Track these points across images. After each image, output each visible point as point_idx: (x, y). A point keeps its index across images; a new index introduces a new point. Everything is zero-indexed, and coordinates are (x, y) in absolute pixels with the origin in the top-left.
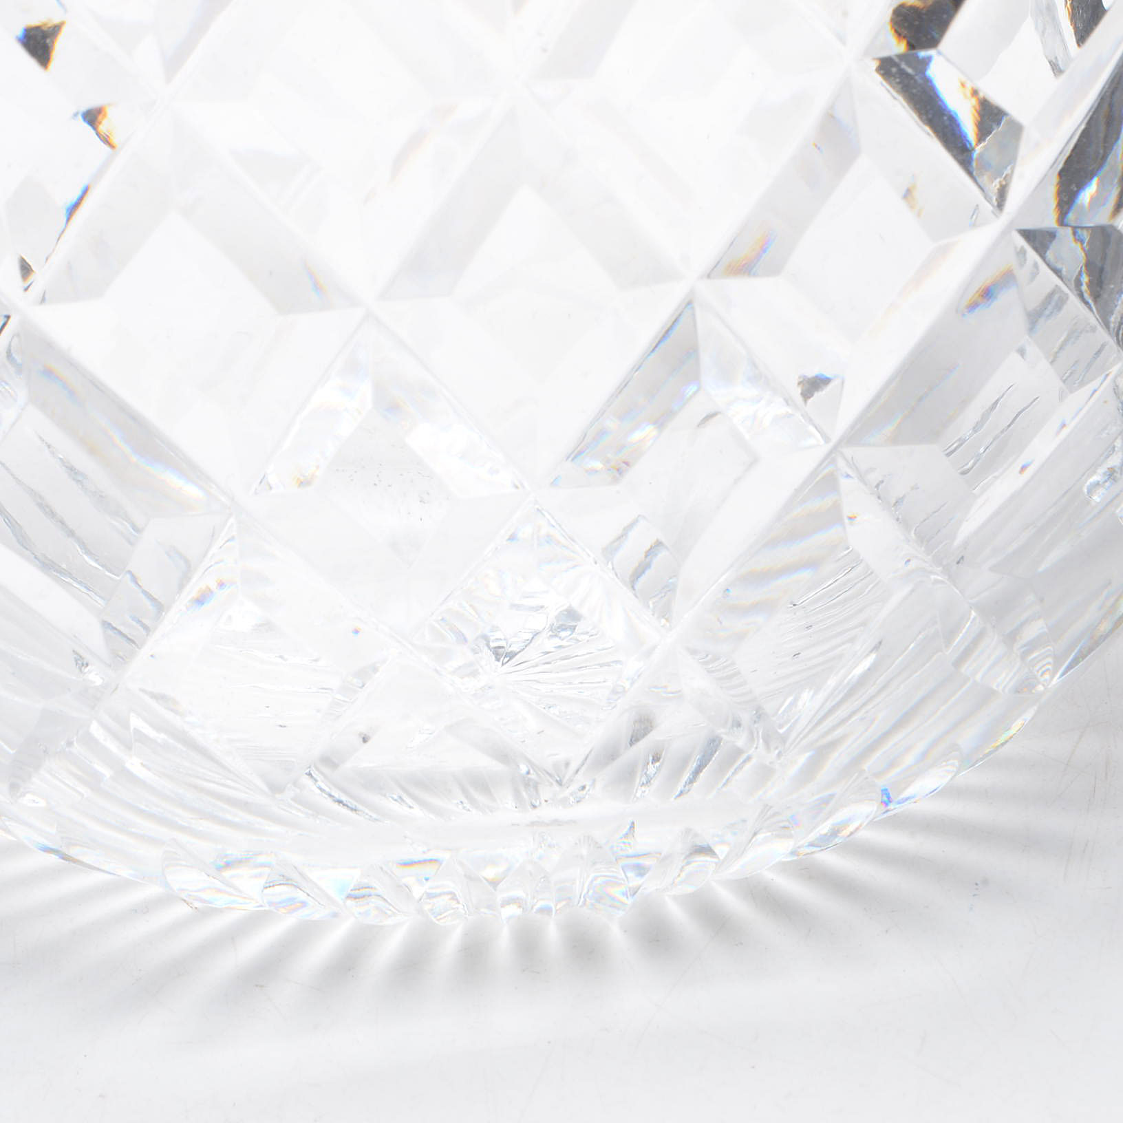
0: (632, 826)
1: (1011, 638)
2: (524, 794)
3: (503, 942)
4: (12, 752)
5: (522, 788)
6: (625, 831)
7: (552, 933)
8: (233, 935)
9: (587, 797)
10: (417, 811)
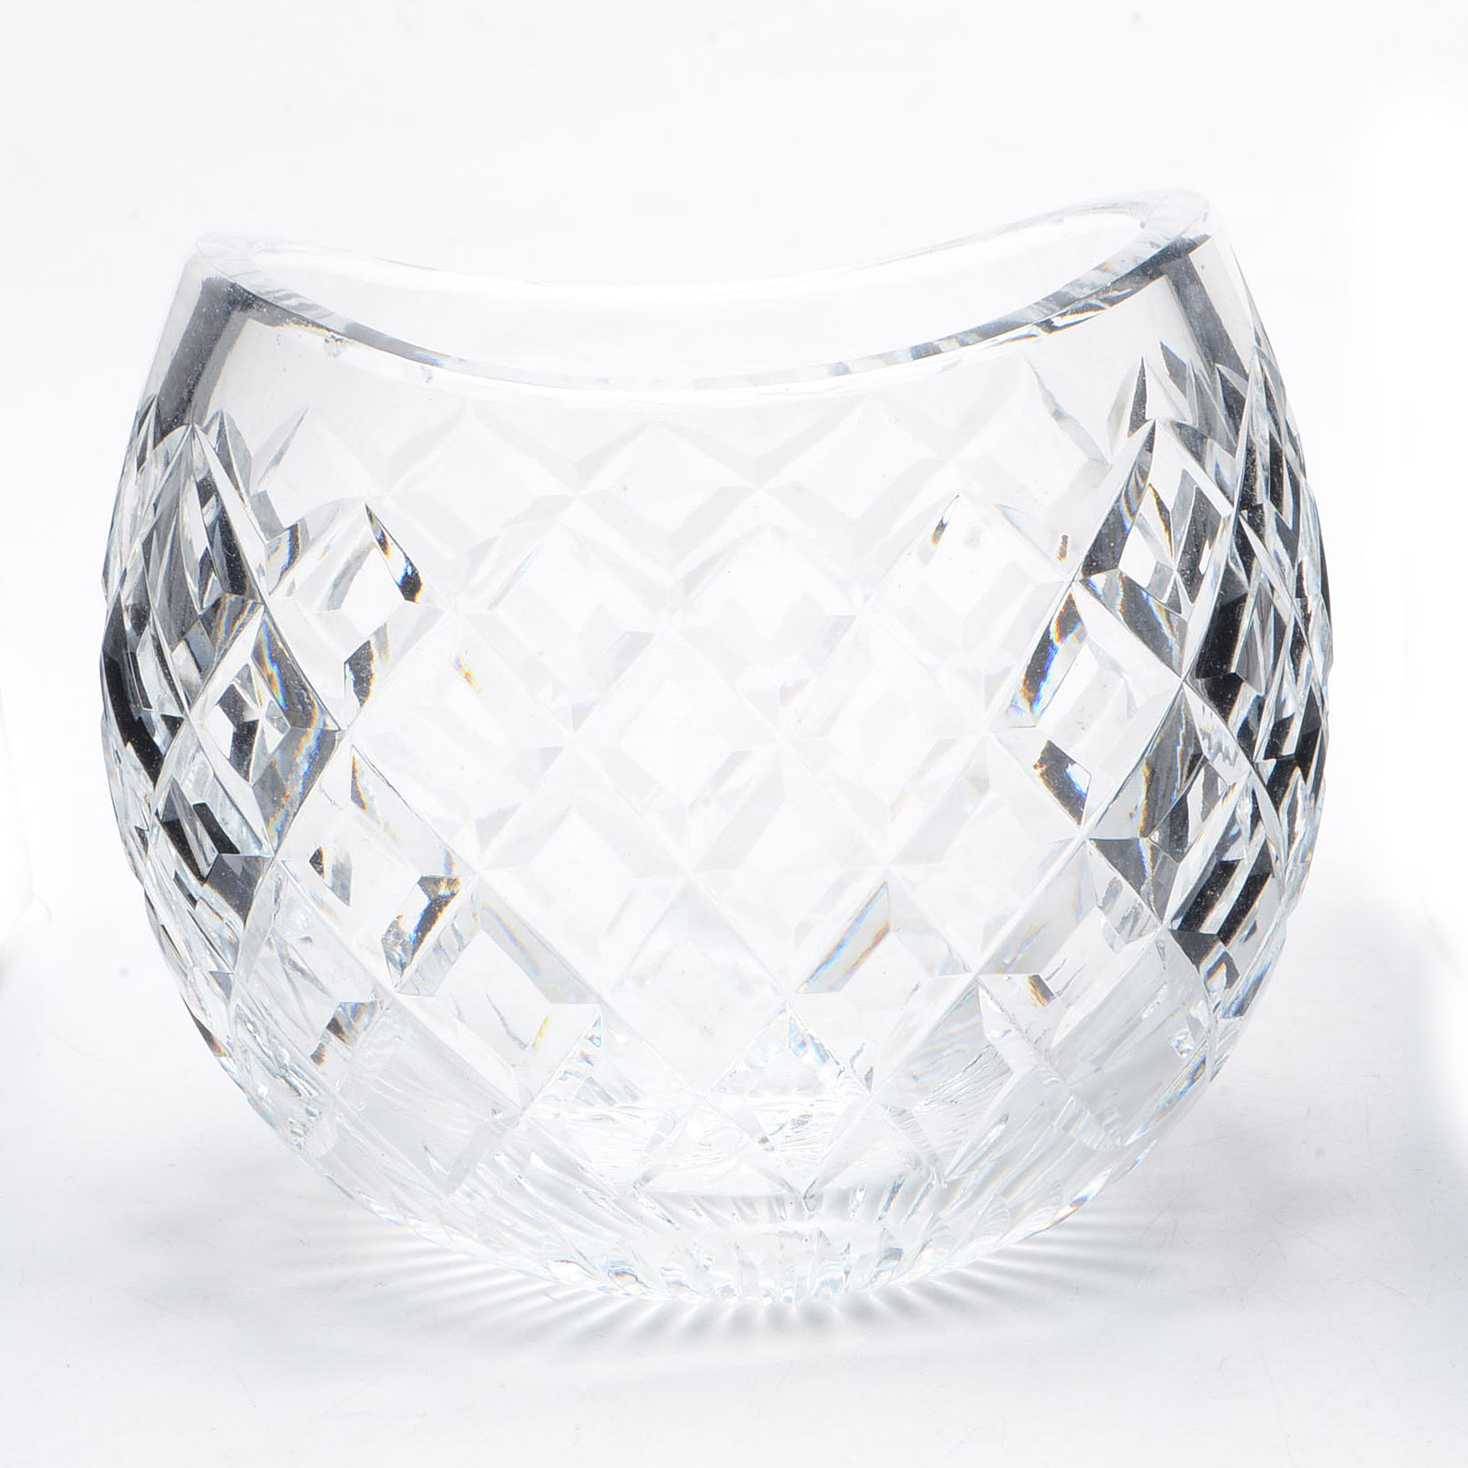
0: (849, 1246)
1: (1101, 1117)
2: (776, 1210)
3: (761, 1315)
4: (447, 1173)
5: (774, 1204)
6: (844, 1249)
7: (794, 1311)
8: (581, 1311)
9: (816, 1216)
10: (705, 1219)
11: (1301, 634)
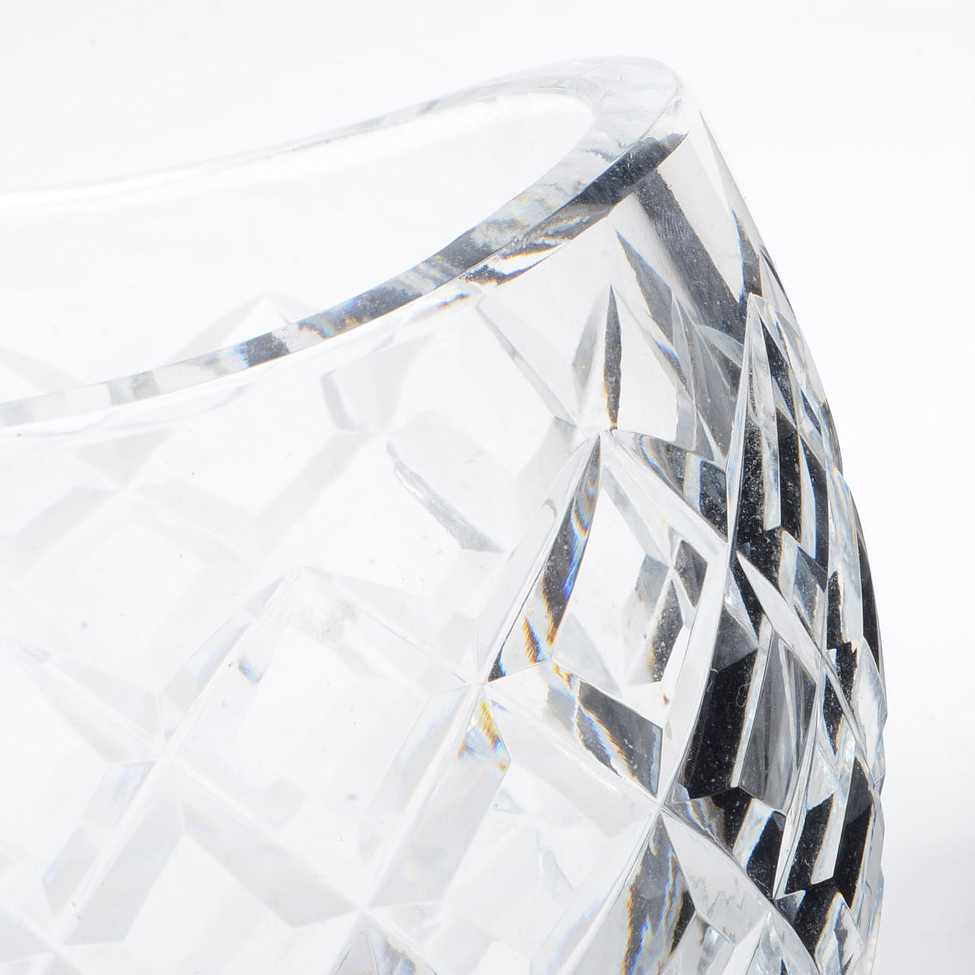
11: (837, 702)
